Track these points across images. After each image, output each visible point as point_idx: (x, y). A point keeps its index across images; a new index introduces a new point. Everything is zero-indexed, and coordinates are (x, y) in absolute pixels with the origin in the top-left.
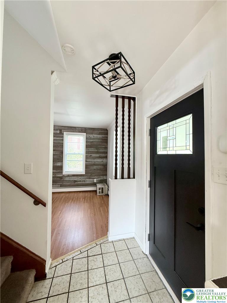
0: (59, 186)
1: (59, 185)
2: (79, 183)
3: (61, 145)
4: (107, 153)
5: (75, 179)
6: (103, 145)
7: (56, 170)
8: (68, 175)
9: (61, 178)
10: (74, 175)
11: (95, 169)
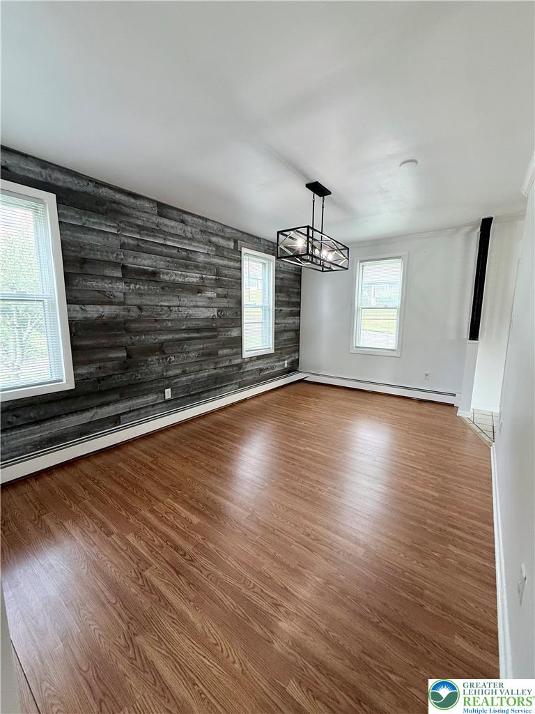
0: (237, 386)
1: (236, 383)
2: (267, 372)
3: (237, 283)
4: (298, 304)
5: (260, 367)
6: (295, 288)
7: (231, 348)
8: (251, 358)
9: (239, 366)
10: (259, 358)
11: (285, 340)
